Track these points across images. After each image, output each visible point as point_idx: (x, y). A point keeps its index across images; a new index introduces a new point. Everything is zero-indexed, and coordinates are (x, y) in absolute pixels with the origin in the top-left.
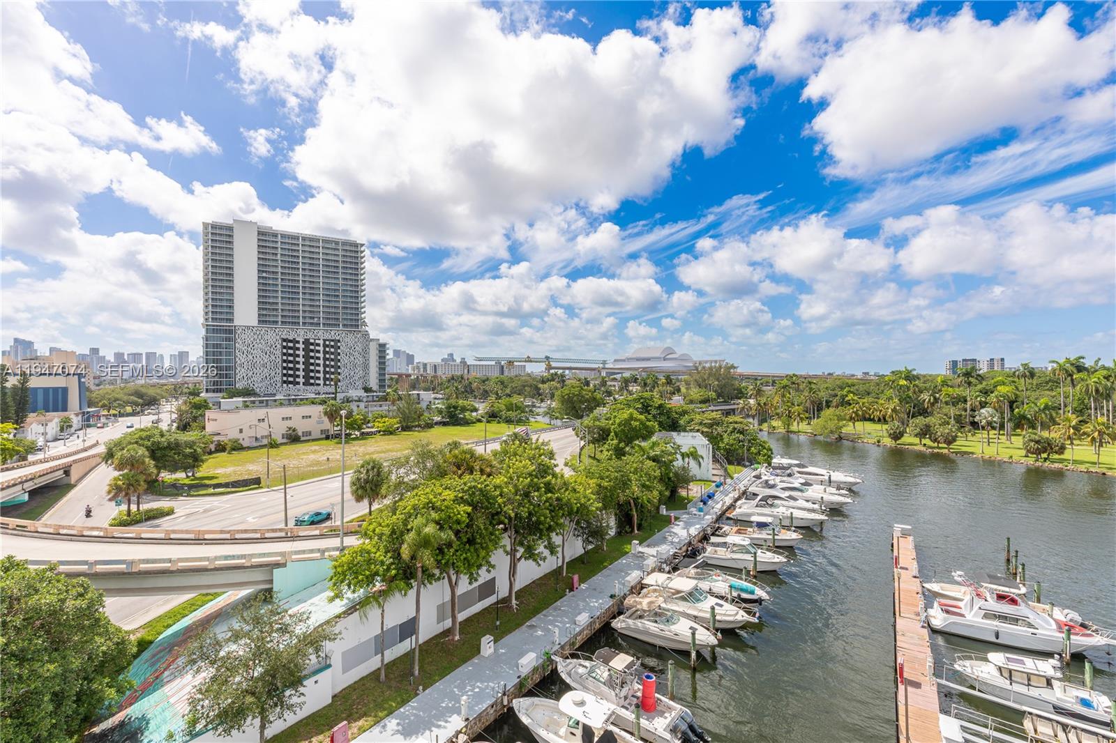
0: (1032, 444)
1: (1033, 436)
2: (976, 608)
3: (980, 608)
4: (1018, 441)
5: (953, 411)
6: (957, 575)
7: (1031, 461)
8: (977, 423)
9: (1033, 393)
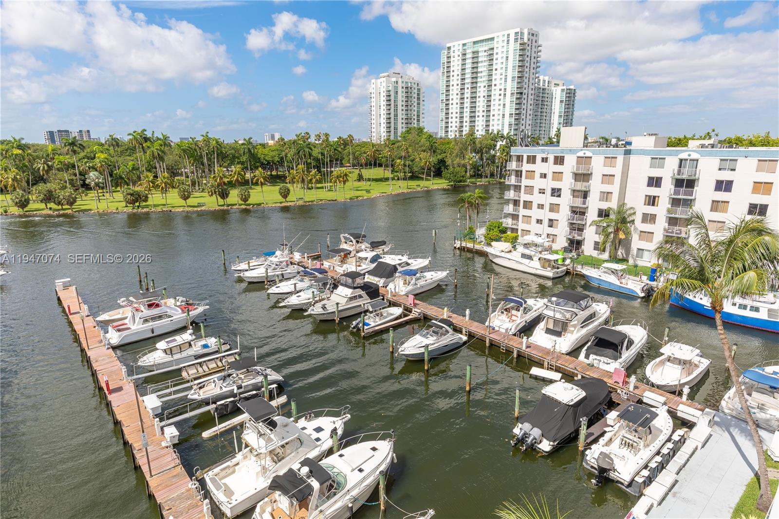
0: (129, 197)
1: (129, 191)
2: (137, 319)
3: (140, 318)
4: (119, 196)
5: (66, 176)
6: (122, 301)
7: (130, 209)
8: (88, 185)
9: (120, 159)
